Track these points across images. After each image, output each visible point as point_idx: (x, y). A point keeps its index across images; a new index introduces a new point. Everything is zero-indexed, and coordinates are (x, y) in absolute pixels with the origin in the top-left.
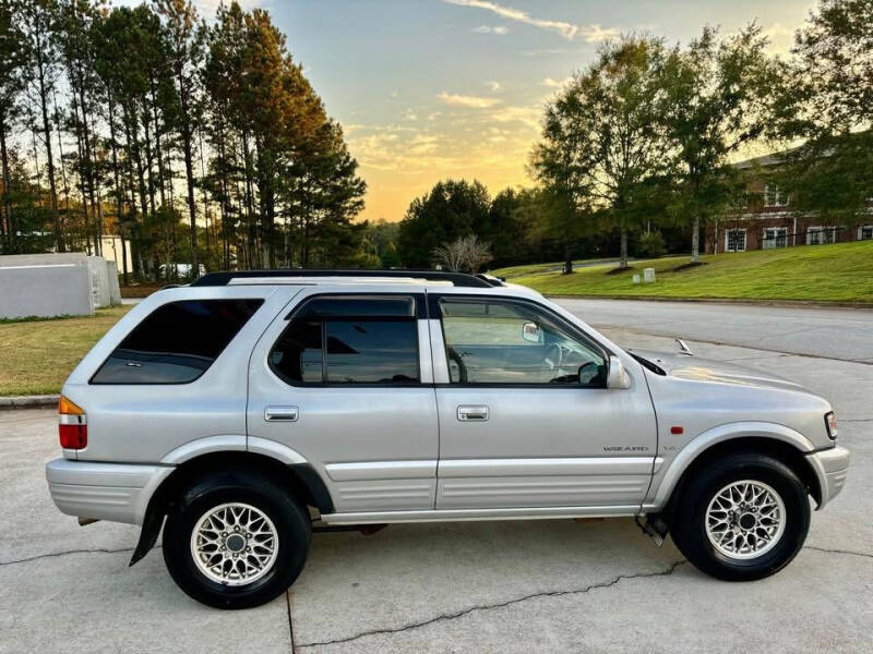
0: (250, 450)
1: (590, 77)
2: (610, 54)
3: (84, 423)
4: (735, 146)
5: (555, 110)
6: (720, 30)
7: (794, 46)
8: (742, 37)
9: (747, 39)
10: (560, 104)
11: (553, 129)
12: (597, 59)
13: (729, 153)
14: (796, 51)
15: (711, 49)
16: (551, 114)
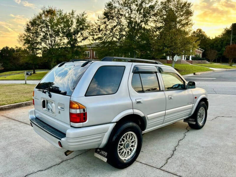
0: (134, 114)
1: (39, 16)
2: (45, 11)
3: (86, 112)
4: (81, 42)
5: (29, 24)
6: (76, 11)
7: (98, 19)
8: (82, 14)
9: (83, 15)
10: (30, 22)
11: (28, 30)
12: (42, 12)
13: (80, 43)
14: (98, 20)
15: (74, 16)
16: (28, 25)
